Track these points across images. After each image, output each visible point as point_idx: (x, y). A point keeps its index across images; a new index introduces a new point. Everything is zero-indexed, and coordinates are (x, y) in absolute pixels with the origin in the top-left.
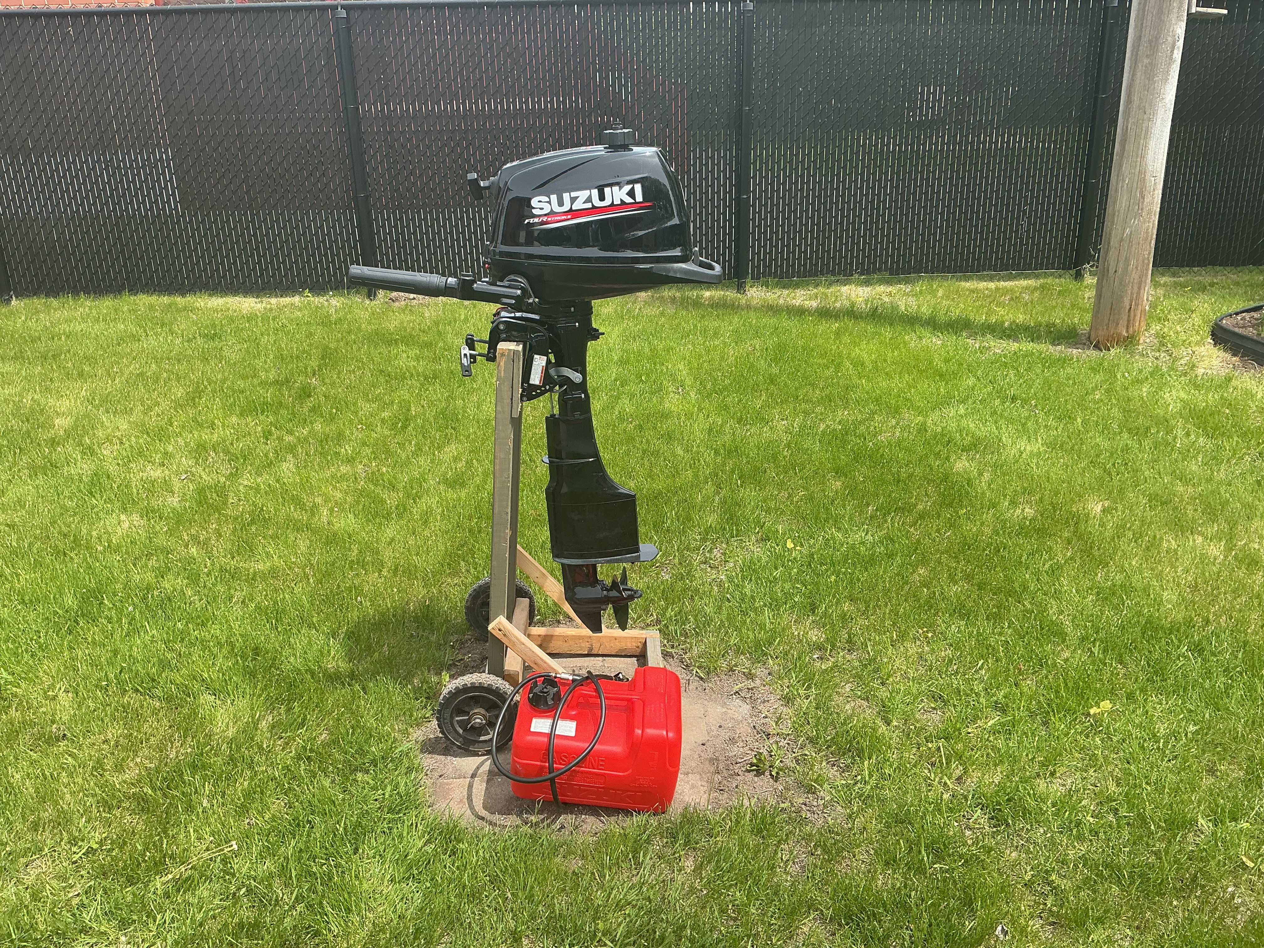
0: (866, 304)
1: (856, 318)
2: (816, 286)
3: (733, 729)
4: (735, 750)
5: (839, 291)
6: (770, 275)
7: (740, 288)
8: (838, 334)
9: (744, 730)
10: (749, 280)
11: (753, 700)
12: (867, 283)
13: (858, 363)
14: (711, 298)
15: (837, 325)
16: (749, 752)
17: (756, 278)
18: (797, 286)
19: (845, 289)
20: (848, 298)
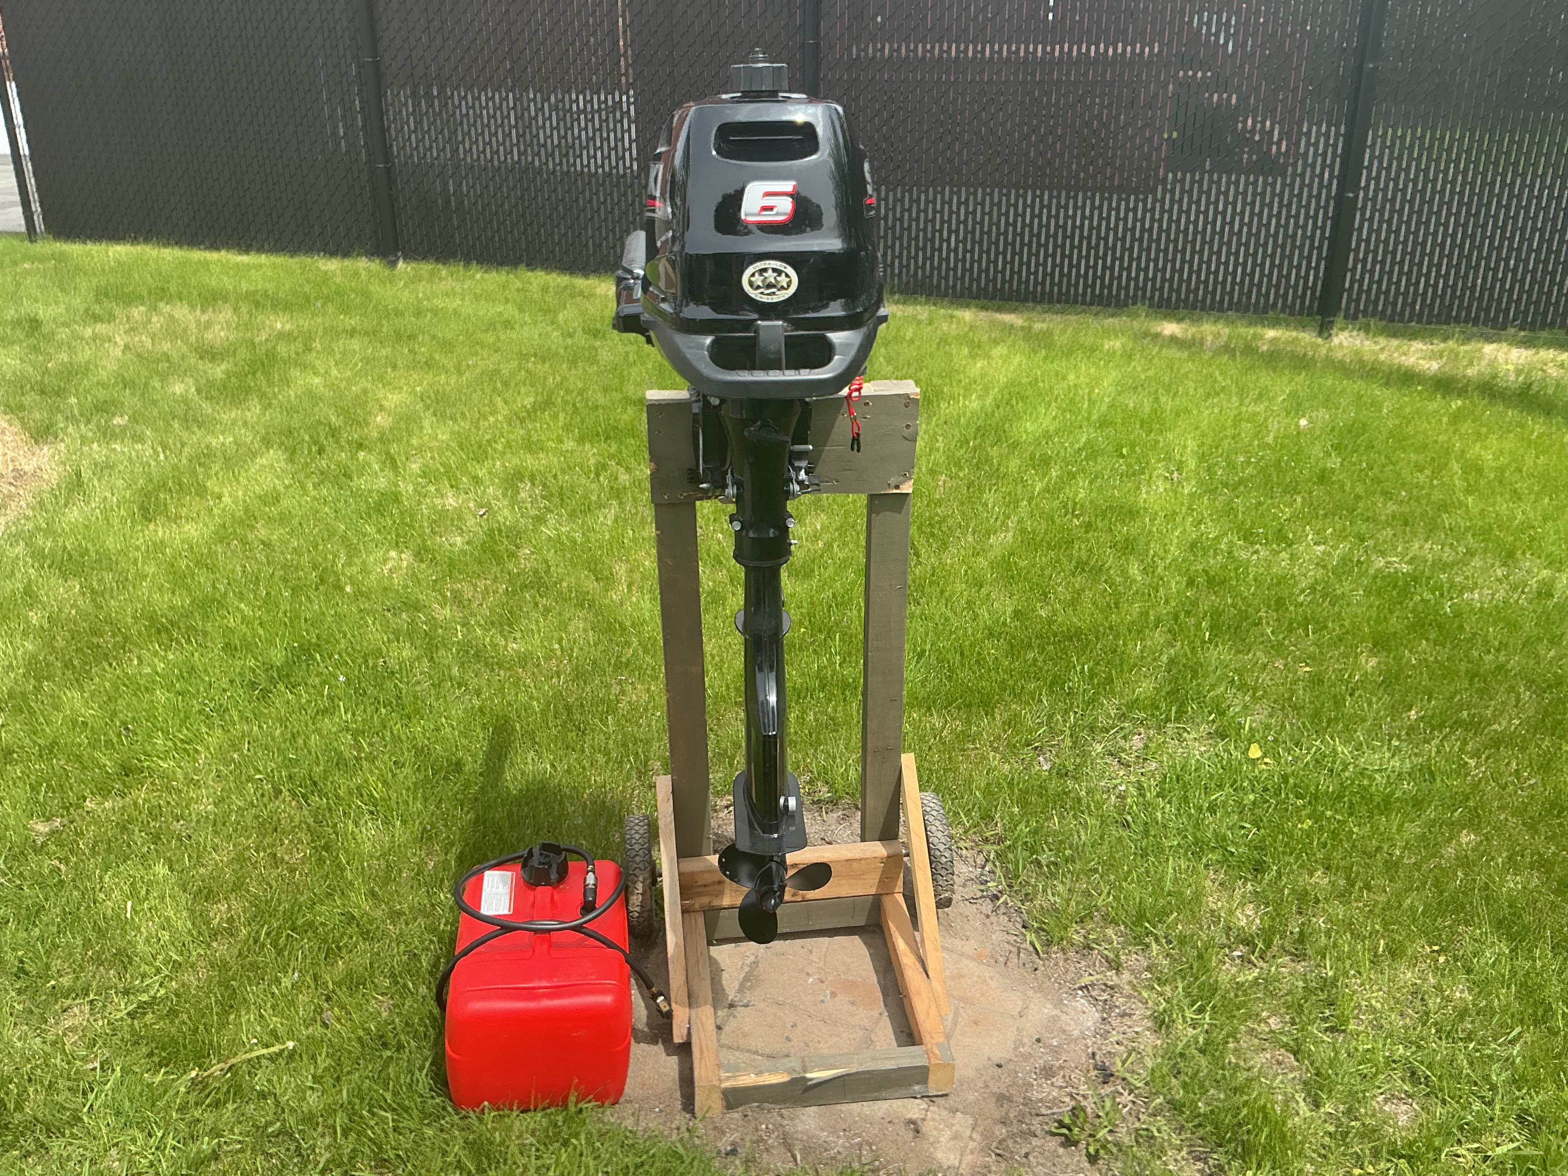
0: (1518, 376)
1: (1493, 396)
2: (1445, 339)
3: (1056, 1051)
4: (1043, 1091)
5: (1480, 350)
6: (1373, 316)
7: (1324, 329)
8: (1456, 418)
9: (1077, 1056)
10: (1339, 320)
11: (1108, 1007)
12: (1527, 343)
13: (1474, 468)
14: (1274, 340)
15: (1459, 402)
16: (1067, 1099)
17: (1352, 317)
18: (1413, 336)
19: (1489, 349)
20: (1493, 363)
